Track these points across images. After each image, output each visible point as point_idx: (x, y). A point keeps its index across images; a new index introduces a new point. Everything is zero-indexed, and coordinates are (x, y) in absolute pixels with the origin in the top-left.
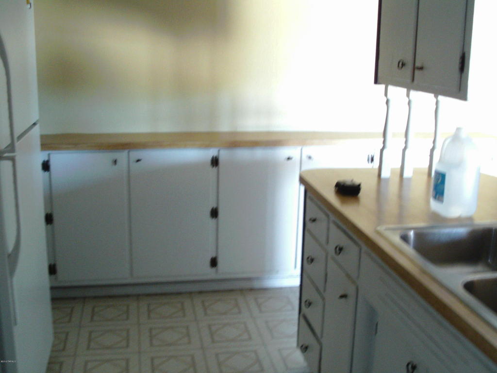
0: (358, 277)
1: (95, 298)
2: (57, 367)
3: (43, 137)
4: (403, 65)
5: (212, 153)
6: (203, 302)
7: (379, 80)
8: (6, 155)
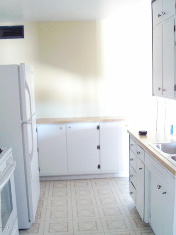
0: (144, 161)
1: (54, 181)
2: (39, 213)
3: (37, 120)
4: (160, 89)
5: (97, 124)
6: (95, 182)
7: (154, 95)
8: (29, 122)
